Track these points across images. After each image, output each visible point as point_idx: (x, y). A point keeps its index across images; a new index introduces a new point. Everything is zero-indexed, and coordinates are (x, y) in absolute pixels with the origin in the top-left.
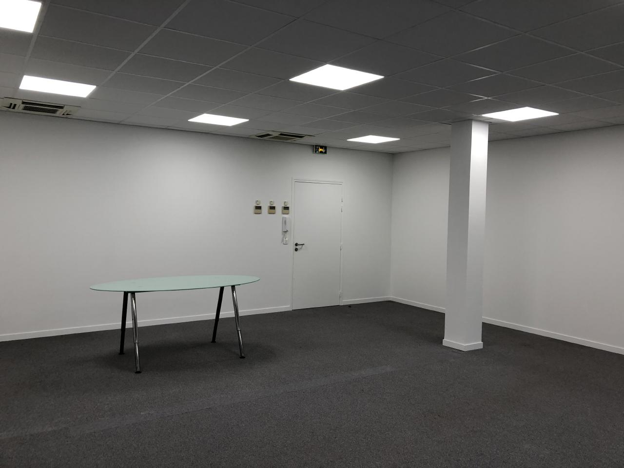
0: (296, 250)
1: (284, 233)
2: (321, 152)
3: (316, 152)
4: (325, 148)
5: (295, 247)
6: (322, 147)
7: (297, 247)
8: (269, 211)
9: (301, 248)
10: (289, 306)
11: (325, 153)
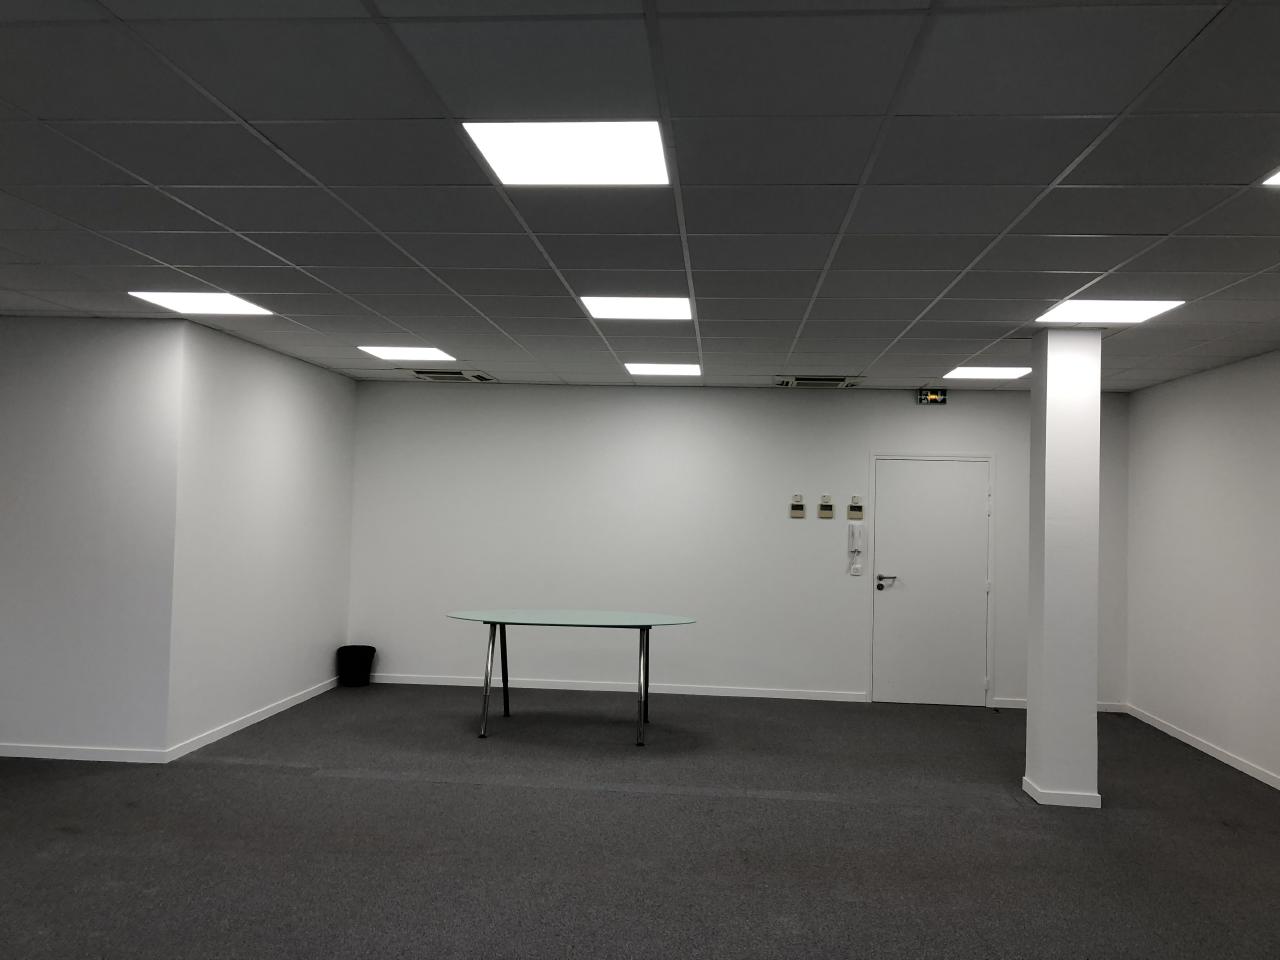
0: (880, 587)
1: (852, 555)
2: (934, 401)
3: (921, 400)
4: (944, 392)
5: (877, 582)
6: (934, 392)
7: (881, 582)
8: (819, 514)
9: (891, 586)
10: (864, 693)
11: (944, 401)
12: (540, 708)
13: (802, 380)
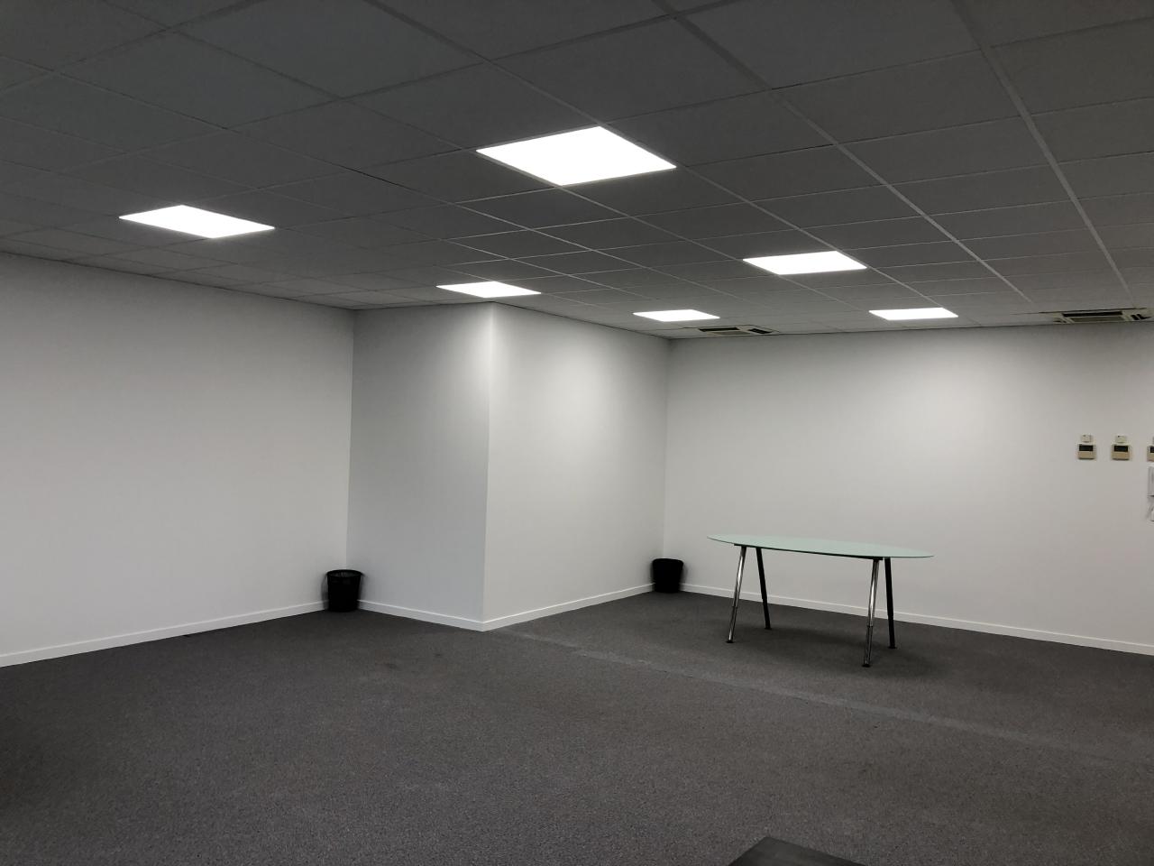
1: (1152, 499)
8: (1112, 456)
12: (806, 625)
13: (1076, 316)
